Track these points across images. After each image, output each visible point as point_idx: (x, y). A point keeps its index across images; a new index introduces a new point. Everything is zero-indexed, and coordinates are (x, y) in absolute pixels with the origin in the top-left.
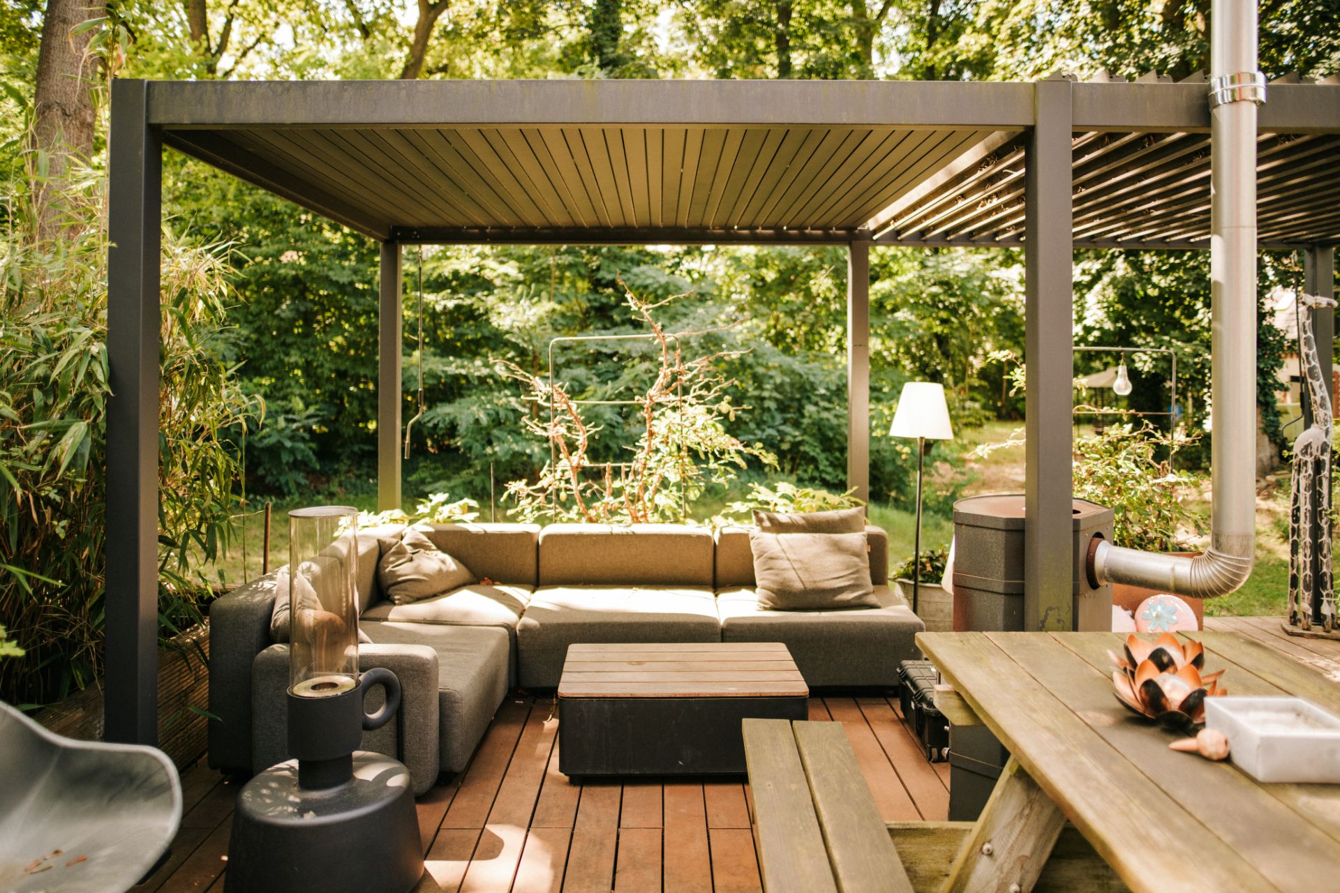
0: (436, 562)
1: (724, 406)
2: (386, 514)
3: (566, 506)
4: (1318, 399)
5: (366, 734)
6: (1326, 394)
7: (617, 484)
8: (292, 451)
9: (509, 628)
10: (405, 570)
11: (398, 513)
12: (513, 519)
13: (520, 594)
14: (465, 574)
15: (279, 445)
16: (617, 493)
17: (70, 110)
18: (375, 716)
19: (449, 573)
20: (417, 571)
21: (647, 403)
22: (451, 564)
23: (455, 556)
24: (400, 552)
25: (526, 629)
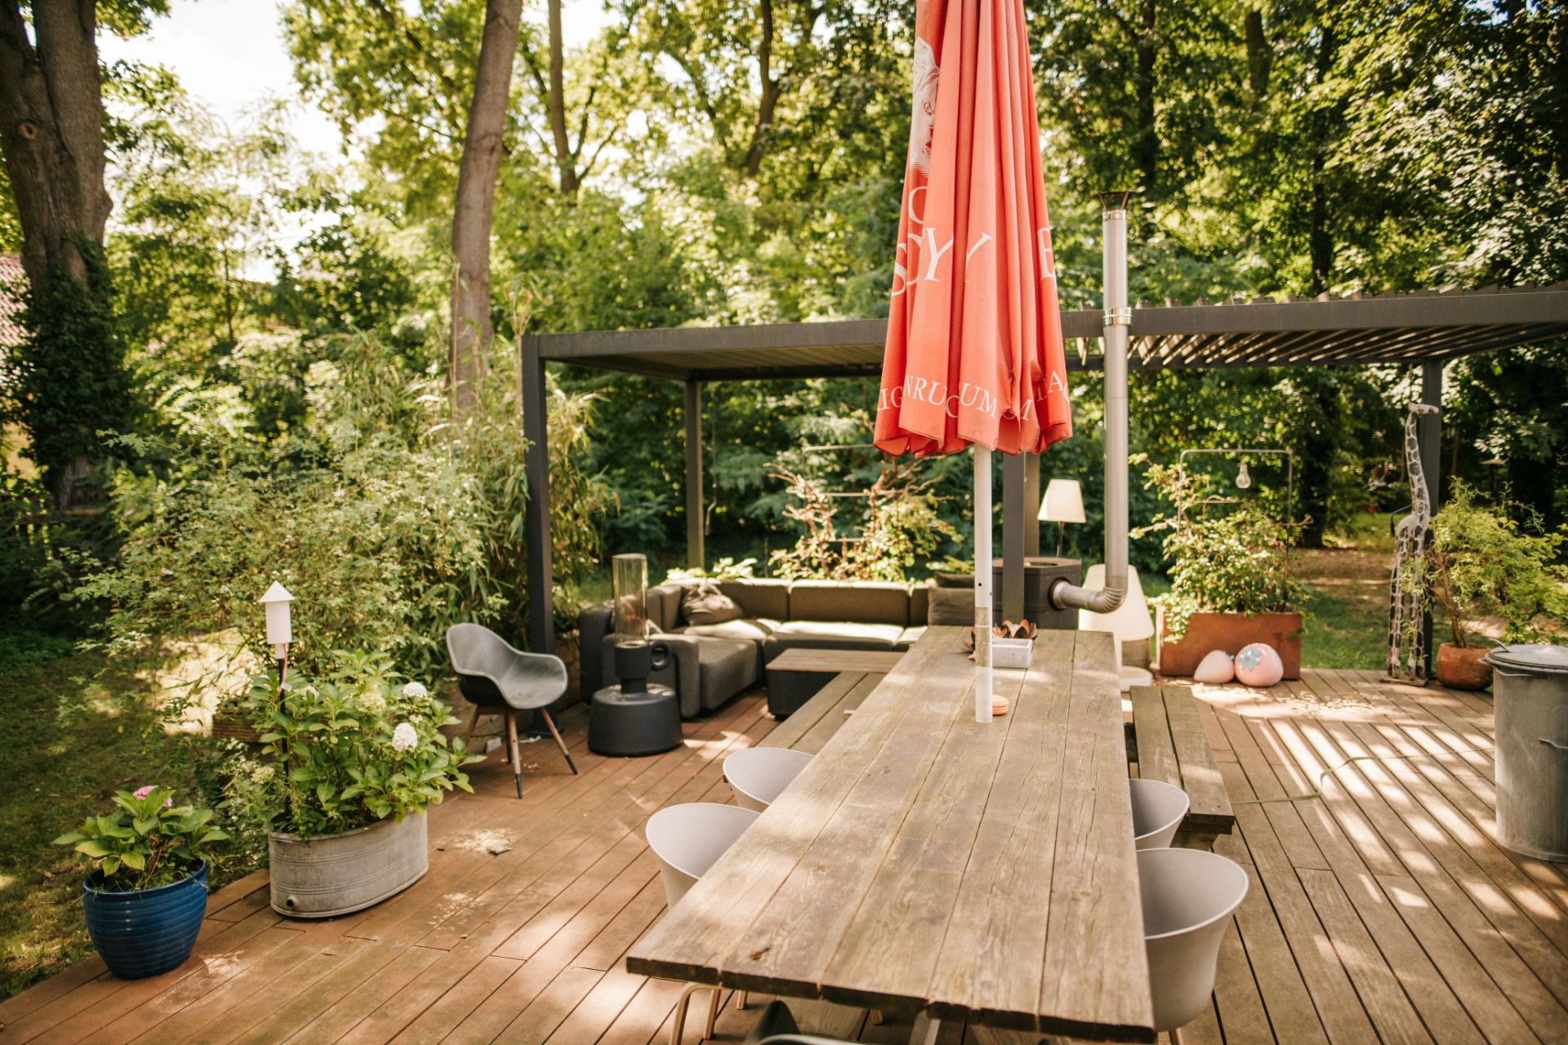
0: (721, 602)
1: (930, 497)
2: (692, 571)
3: (816, 569)
4: (1415, 490)
5: (653, 673)
6: (1425, 486)
7: (851, 554)
8: (647, 532)
9: (758, 642)
10: (697, 605)
11: (699, 571)
12: (779, 577)
13: (773, 625)
14: (739, 611)
15: (636, 528)
16: (851, 560)
17: (475, 274)
18: (659, 664)
19: (727, 610)
20: (705, 606)
21: (872, 494)
22: (729, 604)
23: (734, 599)
24: (696, 595)
25: (768, 642)
